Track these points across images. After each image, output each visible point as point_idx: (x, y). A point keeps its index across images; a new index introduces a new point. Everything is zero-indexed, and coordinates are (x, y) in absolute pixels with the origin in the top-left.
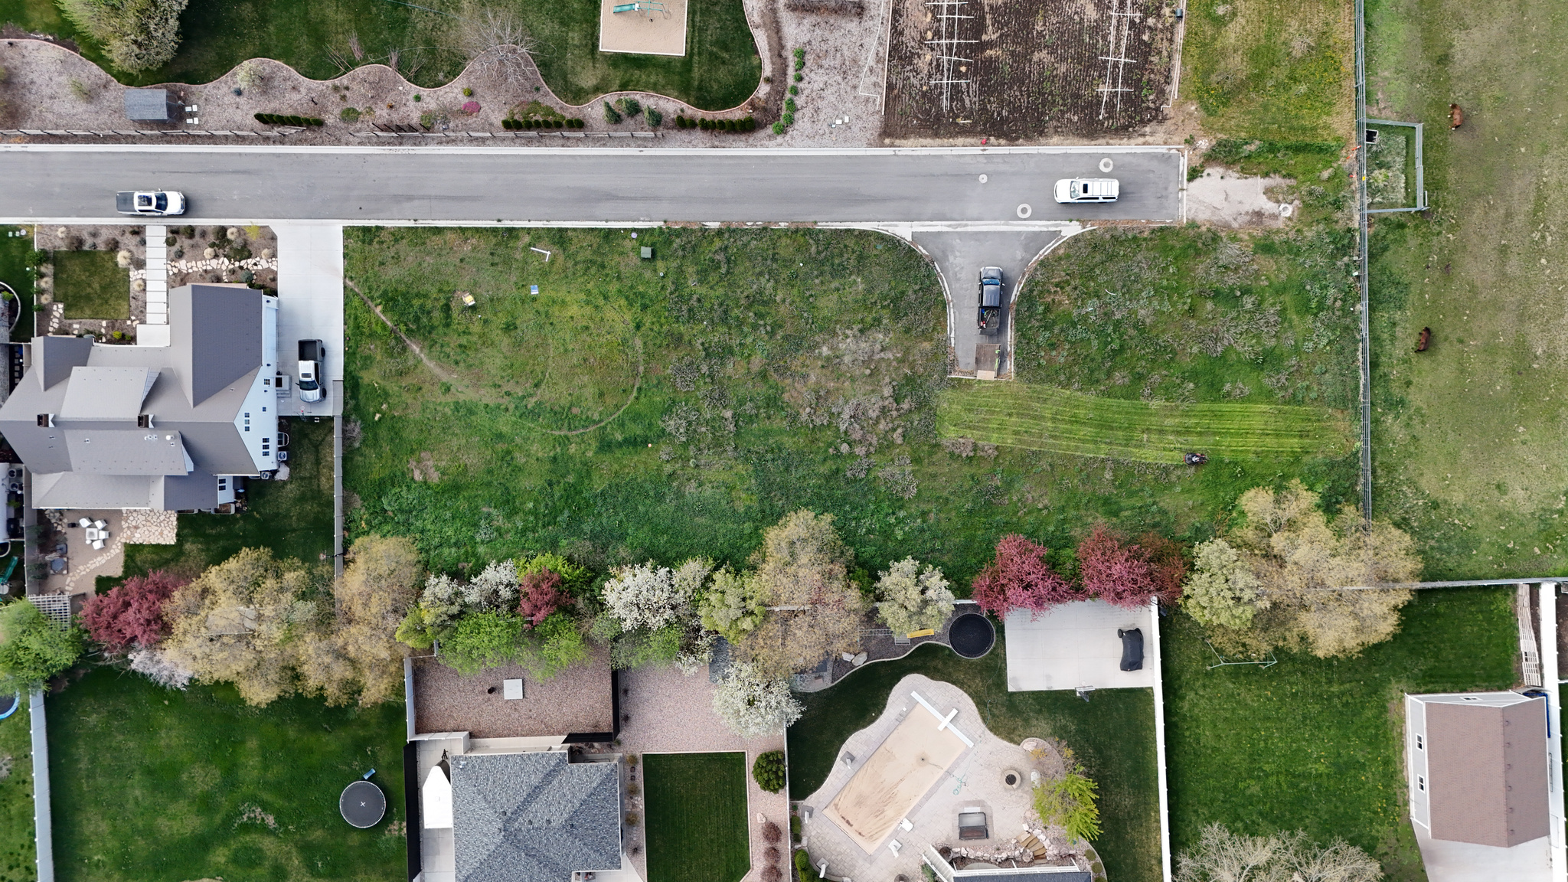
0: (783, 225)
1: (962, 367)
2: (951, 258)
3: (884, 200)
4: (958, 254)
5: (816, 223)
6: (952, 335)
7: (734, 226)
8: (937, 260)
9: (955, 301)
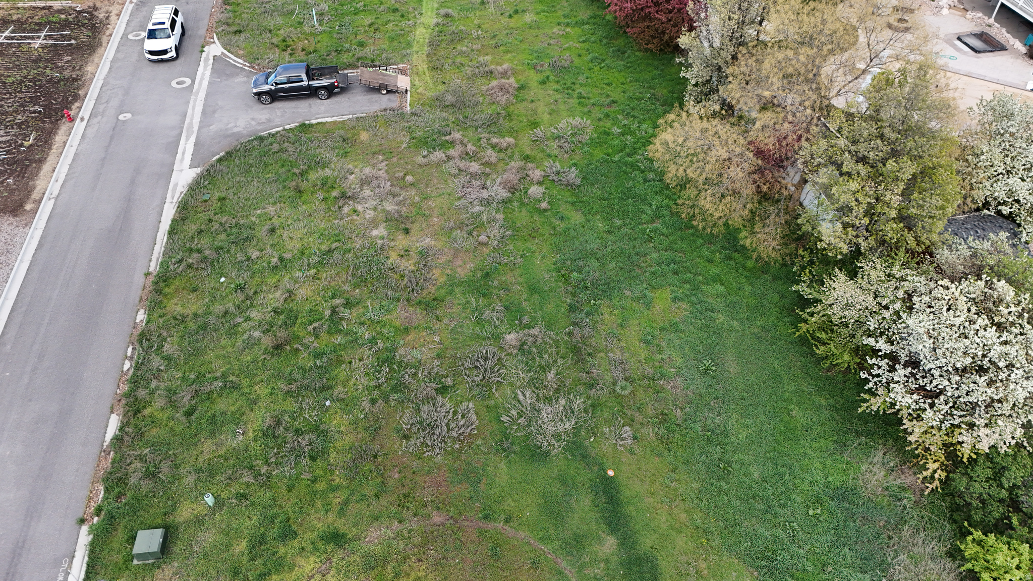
2: (237, 129)
3: (129, 201)
4: (231, 125)
5: (148, 274)
6: (348, 116)
7: (124, 389)
8: (236, 141)
9: (300, 120)
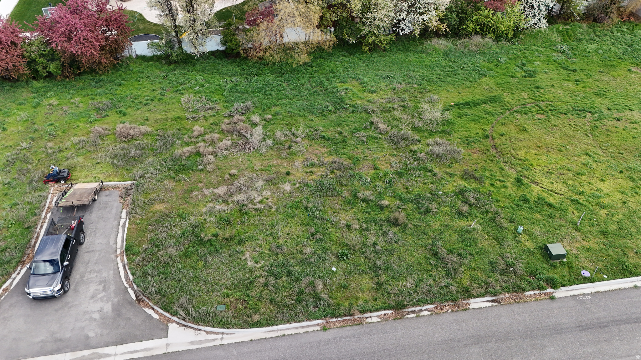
0: (374, 317)
1: (117, 193)
2: (108, 308)
4: (96, 316)
5: (324, 328)
6: (122, 221)
7: (448, 307)
8: (131, 303)
9: (113, 256)
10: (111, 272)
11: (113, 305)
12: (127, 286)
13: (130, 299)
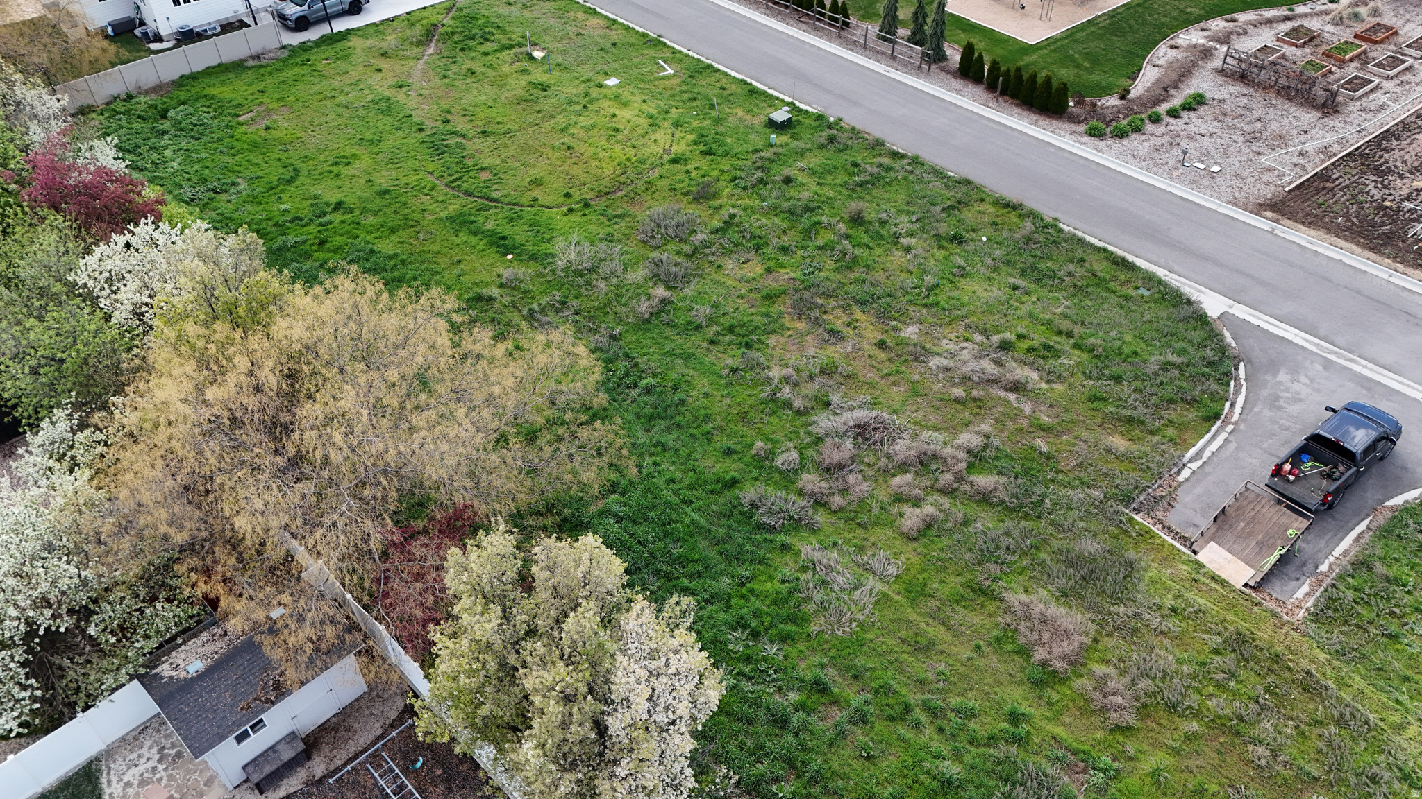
1: (1172, 519)
3: (1204, 258)
4: (1303, 379)
5: (1056, 220)
6: (1194, 466)
7: (927, 161)
9: (1242, 427)
10: (1256, 409)
11: (1275, 374)
12: (1243, 382)
13: (1249, 366)
